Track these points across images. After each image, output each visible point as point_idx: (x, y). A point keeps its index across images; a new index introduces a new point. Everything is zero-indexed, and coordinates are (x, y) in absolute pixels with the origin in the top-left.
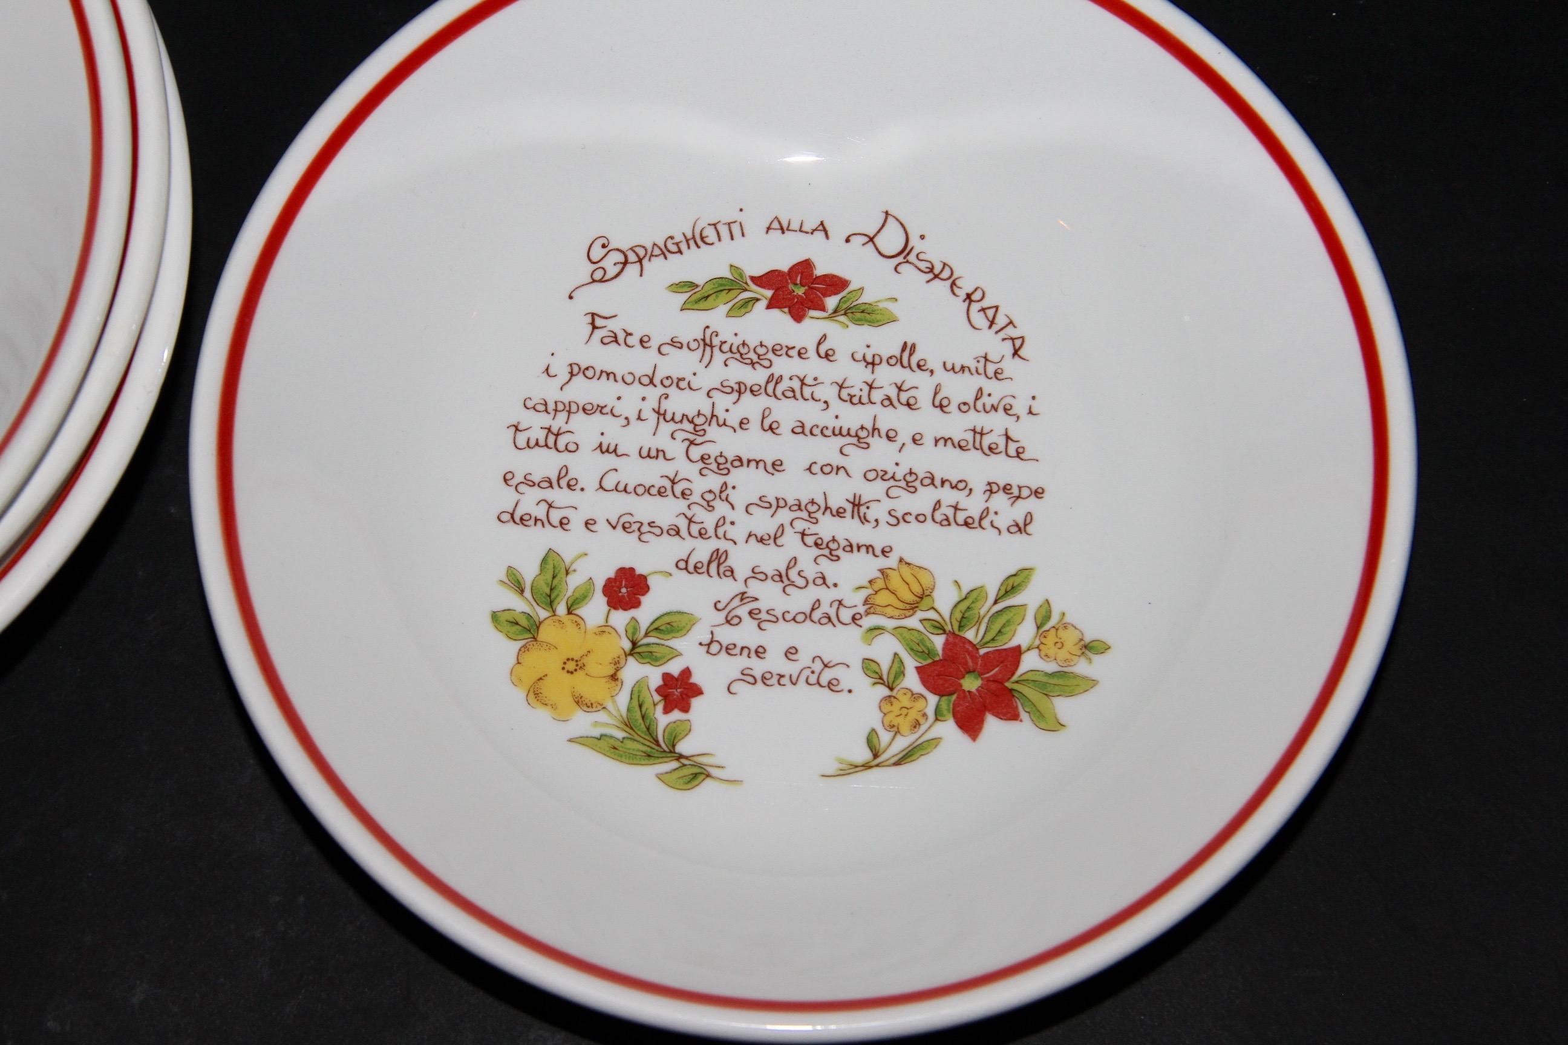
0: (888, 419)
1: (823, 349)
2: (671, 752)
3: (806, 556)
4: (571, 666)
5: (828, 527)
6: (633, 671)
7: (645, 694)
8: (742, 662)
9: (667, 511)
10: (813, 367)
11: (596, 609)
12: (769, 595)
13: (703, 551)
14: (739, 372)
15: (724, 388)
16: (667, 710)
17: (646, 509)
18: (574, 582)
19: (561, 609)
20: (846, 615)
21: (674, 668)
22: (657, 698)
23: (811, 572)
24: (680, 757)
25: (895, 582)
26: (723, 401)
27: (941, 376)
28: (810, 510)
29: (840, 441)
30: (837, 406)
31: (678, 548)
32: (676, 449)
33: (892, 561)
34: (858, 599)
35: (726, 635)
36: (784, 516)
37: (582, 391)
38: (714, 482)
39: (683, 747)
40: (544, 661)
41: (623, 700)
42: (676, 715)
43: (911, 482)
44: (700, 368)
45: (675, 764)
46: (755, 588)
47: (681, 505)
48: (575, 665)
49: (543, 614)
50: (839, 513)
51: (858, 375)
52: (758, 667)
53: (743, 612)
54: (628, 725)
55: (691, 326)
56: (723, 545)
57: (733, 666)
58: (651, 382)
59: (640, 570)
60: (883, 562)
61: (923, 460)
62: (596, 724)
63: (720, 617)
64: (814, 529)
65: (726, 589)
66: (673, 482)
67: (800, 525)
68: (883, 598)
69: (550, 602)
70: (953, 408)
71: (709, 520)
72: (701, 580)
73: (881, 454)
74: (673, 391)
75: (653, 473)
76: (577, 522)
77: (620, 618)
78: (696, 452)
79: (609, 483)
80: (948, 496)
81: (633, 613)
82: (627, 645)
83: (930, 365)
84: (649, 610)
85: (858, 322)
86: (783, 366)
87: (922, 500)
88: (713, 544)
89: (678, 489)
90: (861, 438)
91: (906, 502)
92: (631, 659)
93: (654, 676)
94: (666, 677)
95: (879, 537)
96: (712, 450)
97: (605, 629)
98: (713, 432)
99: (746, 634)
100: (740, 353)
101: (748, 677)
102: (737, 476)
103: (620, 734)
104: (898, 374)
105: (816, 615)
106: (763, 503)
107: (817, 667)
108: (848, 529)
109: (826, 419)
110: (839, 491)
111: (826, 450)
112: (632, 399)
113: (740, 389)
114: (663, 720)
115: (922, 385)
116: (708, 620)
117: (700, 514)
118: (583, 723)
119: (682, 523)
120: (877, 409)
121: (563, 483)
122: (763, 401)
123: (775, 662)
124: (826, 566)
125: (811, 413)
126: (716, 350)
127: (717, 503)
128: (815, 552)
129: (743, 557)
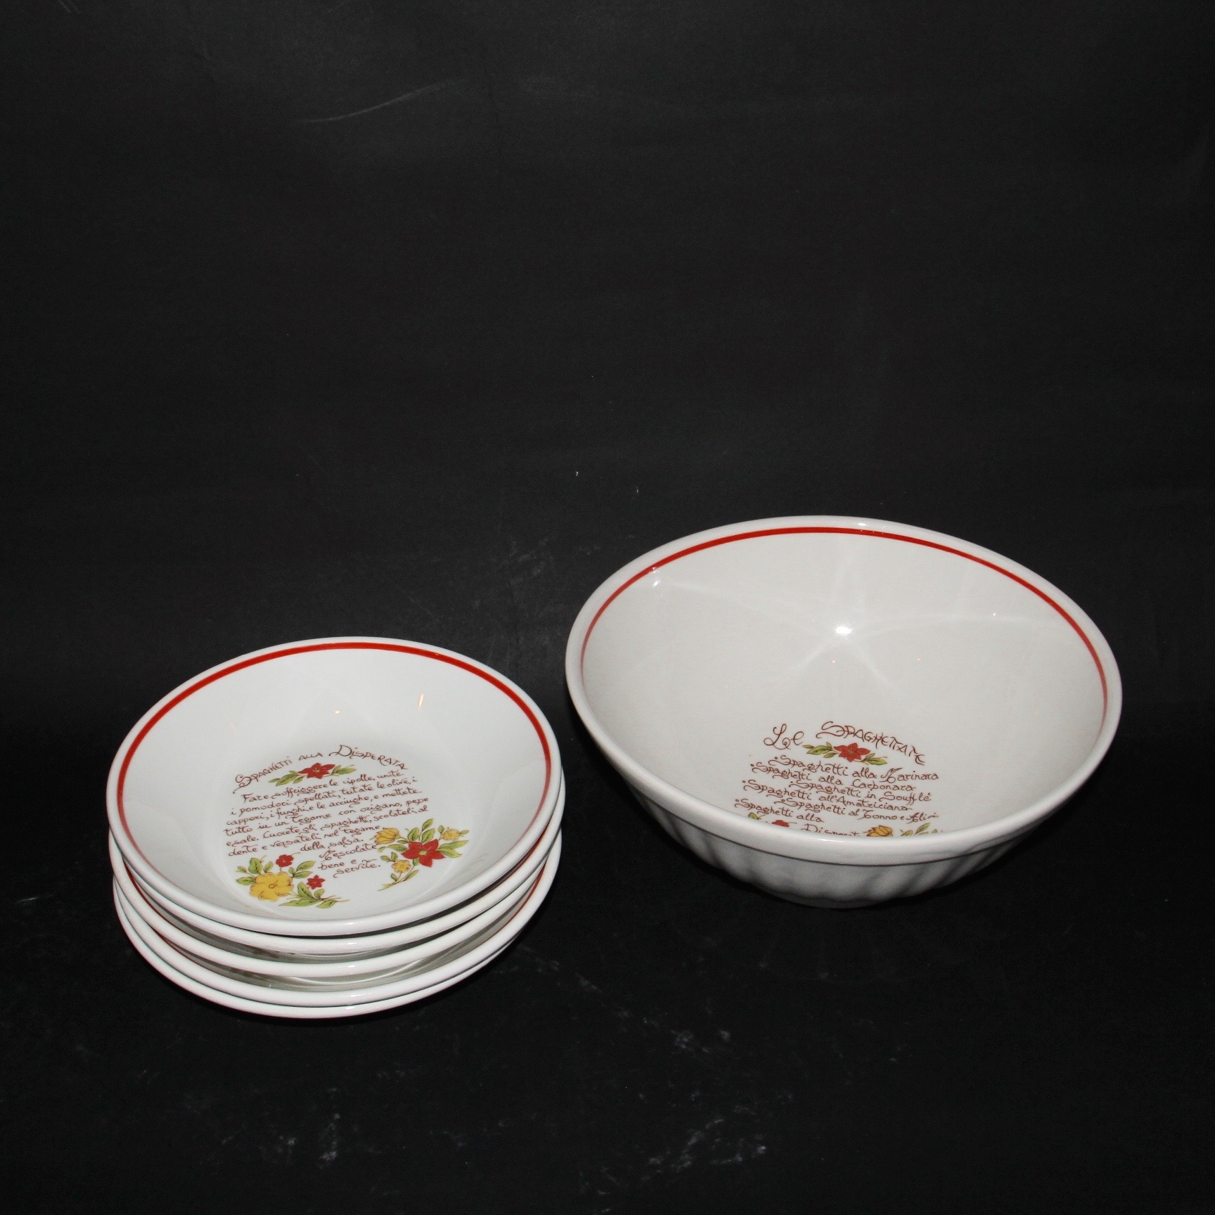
0: (363, 795)
1: (332, 783)
2: (319, 898)
3: (349, 836)
4: (272, 886)
5: (353, 827)
6: (296, 881)
7: (303, 887)
8: (336, 868)
9: (293, 837)
10: (330, 788)
11: (276, 869)
12: (339, 849)
13: (310, 844)
14: (303, 796)
15: (300, 801)
16: (313, 888)
17: (283, 839)
18: (264, 864)
19: (262, 872)
20: (369, 847)
21: (312, 876)
22: (308, 886)
23: (352, 839)
24: (323, 899)
25: (384, 834)
26: (301, 805)
27: (378, 780)
28: (345, 823)
29: (348, 804)
30: (343, 796)
31: (301, 845)
32: (289, 820)
33: (380, 829)
34: (372, 842)
35: (327, 863)
36: (336, 828)
37: (246, 815)
38: (307, 825)
39: (322, 897)
40: (259, 888)
41: (296, 890)
42: (317, 889)
43: (378, 808)
44: (289, 798)
45: (322, 902)
46: (332, 848)
47: (297, 834)
48: (273, 886)
49: (256, 875)
50: (356, 822)
51: (348, 787)
52: (342, 868)
53: (331, 855)
54: (300, 896)
55: (282, 788)
56: (316, 841)
57: (334, 870)
58: (272, 806)
59: (288, 854)
60: (377, 830)
61: (381, 802)
62: (288, 899)
63: (324, 859)
64: (348, 828)
65: (322, 852)
66: (291, 829)
67: (343, 829)
68: (381, 839)
69: (257, 871)
70: (386, 786)
71: (309, 835)
72: (312, 851)
73: (364, 804)
74: (281, 807)
75: (283, 828)
76: (259, 848)
77: (286, 869)
78: (296, 820)
79: (267, 835)
80: (394, 809)
81: (290, 866)
82: (291, 875)
83: (373, 778)
84: (295, 864)
85: (343, 773)
86: (318, 791)
87: (385, 811)
88: (312, 841)
89: (294, 830)
90: (355, 802)
91: (378, 814)
92: (294, 879)
93: (305, 881)
94: (309, 880)
95: (374, 824)
96: (303, 818)
97: (281, 873)
98: (300, 813)
99: (335, 860)
100: (303, 791)
101: (338, 871)
102: (313, 822)
103: (298, 899)
104: (363, 783)
105: (358, 850)
106: (327, 826)
107: (365, 863)
108: (360, 825)
109: (341, 800)
110: (354, 817)
111: (346, 807)
112: (267, 812)
113: (306, 800)
114: (313, 892)
115: (373, 784)
116: (319, 862)
117: (304, 835)
118: (283, 900)
119: (299, 839)
120: (359, 793)
121: (250, 839)
122: (316, 801)
123: (348, 865)
124: (357, 836)
125: (335, 800)
126: (293, 793)
127: (309, 830)
128: (352, 834)
129: (325, 842)
